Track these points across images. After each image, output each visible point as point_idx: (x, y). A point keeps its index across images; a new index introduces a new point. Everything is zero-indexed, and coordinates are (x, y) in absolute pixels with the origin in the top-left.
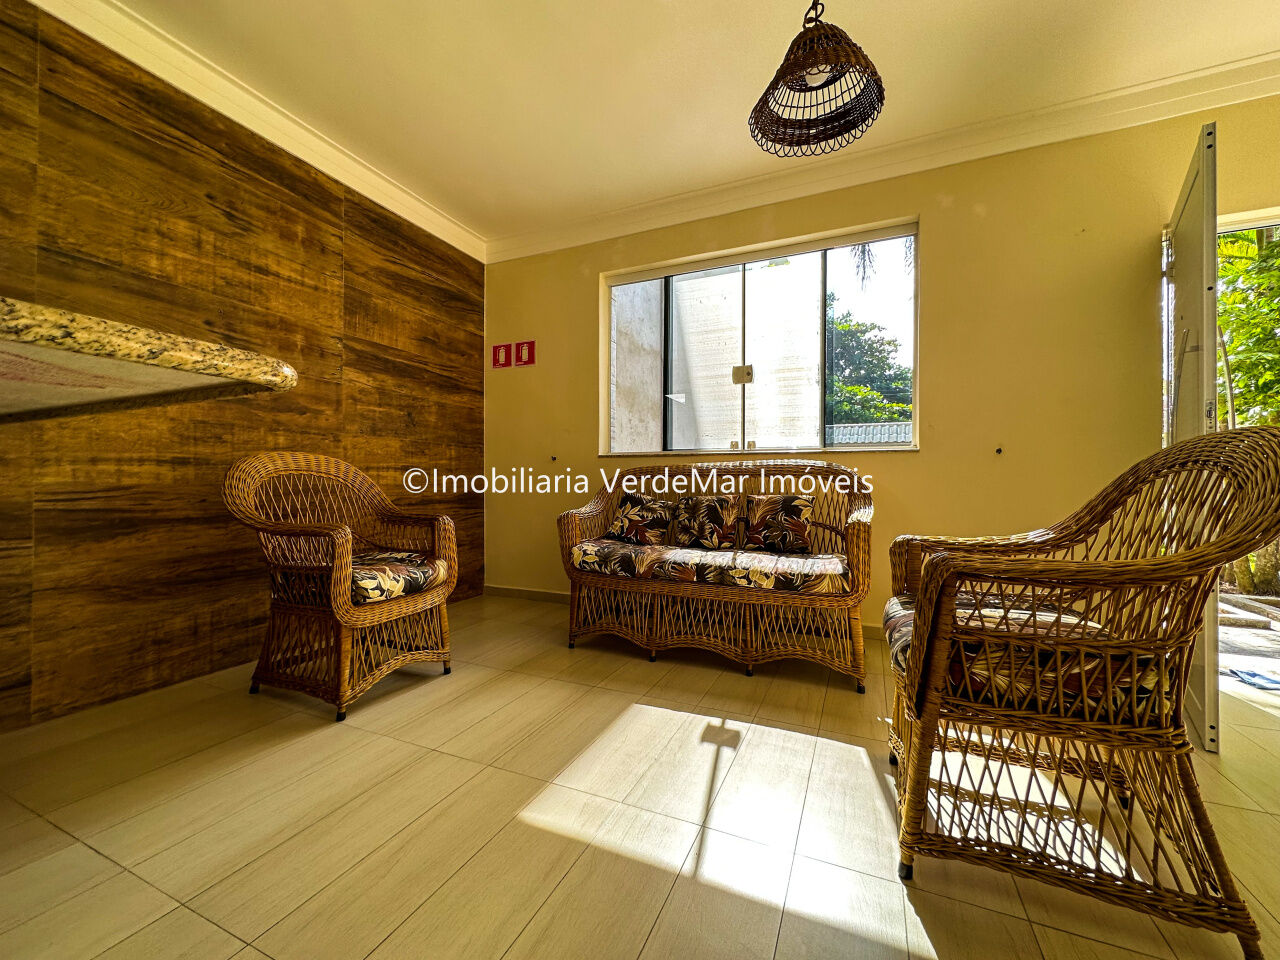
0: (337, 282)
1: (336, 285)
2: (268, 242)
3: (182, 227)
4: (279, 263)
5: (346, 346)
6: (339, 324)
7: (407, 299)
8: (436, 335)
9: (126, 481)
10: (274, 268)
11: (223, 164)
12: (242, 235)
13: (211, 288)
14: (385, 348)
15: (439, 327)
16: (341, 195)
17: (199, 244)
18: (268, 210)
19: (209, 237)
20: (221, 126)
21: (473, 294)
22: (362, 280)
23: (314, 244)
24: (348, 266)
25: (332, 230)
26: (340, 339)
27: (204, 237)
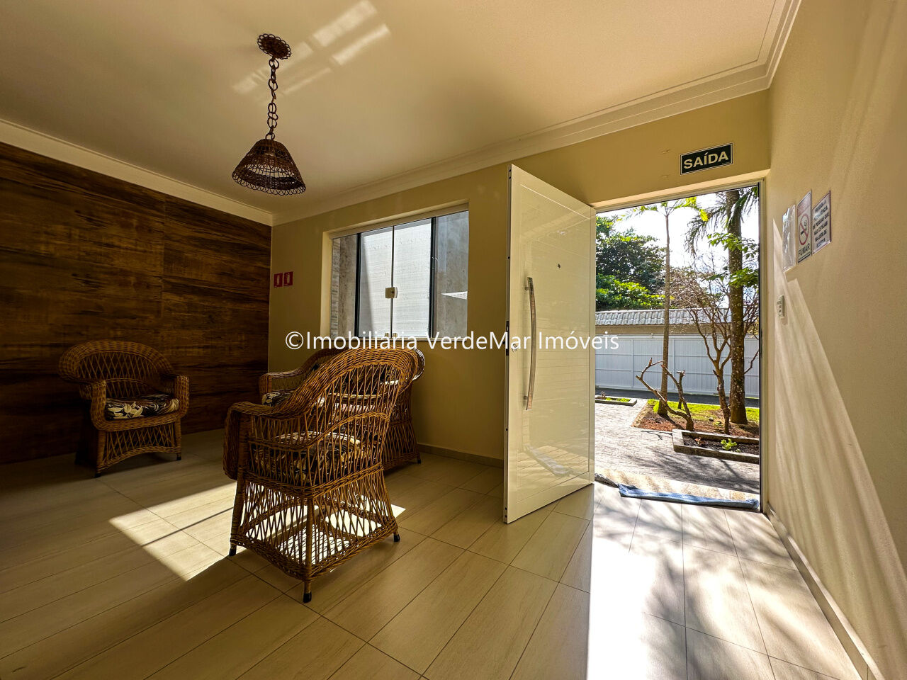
0: (159, 247)
1: (159, 248)
2: (114, 230)
3: (60, 228)
4: (120, 241)
5: (165, 281)
6: (160, 270)
7: (210, 251)
8: (232, 270)
9: (23, 356)
10: (117, 243)
11: (85, 194)
12: (97, 229)
13: (77, 257)
14: (194, 280)
15: (234, 266)
16: (163, 199)
17: (70, 236)
18: (114, 214)
19: (76, 232)
20: (84, 175)
21: (262, 244)
22: (177, 244)
23: (145, 229)
24: (167, 238)
25: (156, 219)
26: (161, 277)
27: (73, 232)
